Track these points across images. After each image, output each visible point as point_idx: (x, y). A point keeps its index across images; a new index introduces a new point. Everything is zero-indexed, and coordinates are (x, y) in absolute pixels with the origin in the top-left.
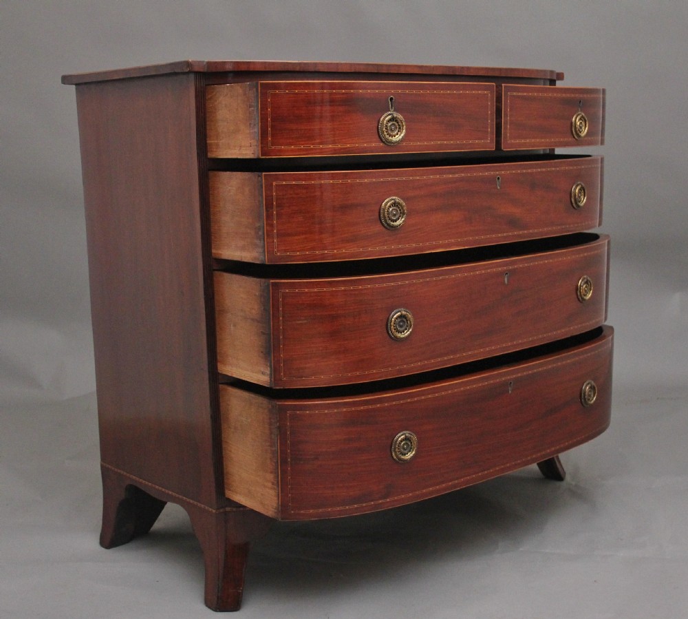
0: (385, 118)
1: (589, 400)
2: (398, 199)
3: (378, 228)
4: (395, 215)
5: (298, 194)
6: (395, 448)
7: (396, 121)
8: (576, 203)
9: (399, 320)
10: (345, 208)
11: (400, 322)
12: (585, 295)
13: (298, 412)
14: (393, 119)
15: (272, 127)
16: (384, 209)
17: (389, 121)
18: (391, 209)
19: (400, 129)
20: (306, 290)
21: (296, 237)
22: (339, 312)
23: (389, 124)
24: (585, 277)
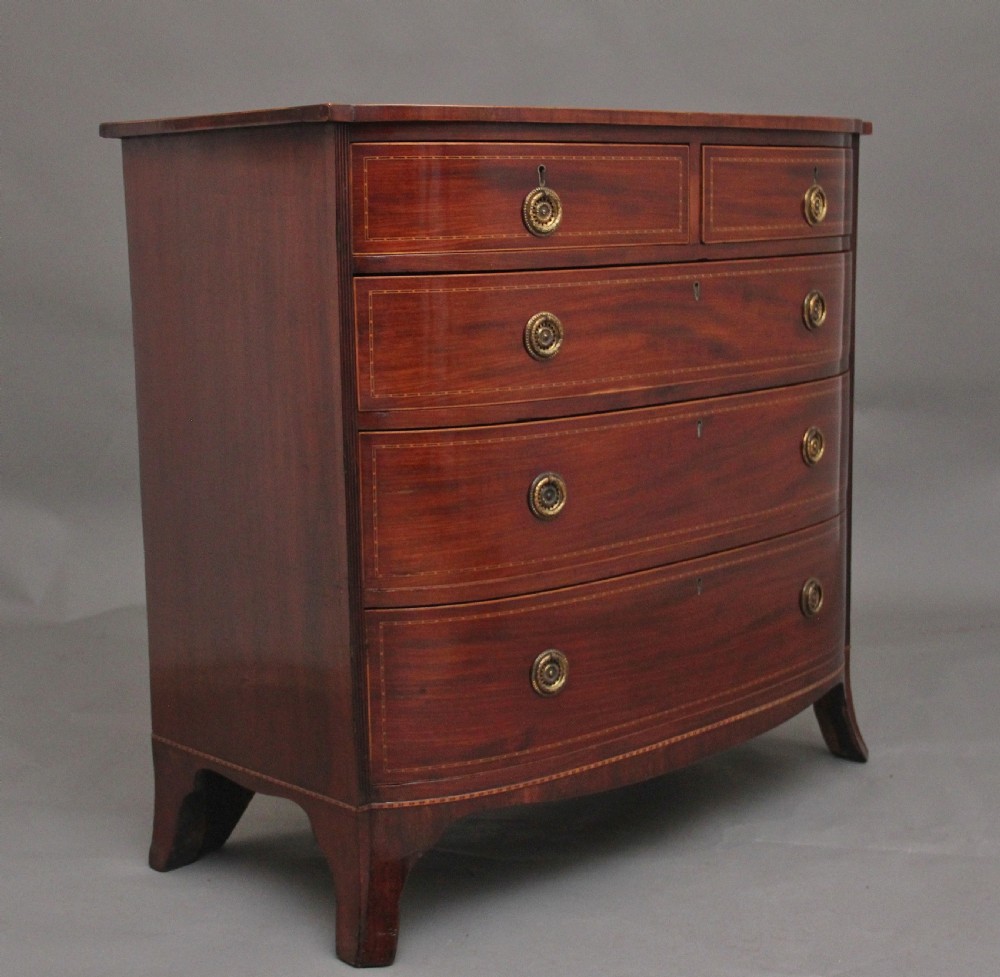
0: (533, 197)
1: (813, 607)
2: (550, 316)
3: (521, 358)
4: (546, 339)
5: (405, 308)
6: (536, 675)
7: (549, 201)
8: (811, 321)
9: (546, 489)
10: (472, 329)
11: (547, 492)
12: (814, 456)
13: (396, 623)
14: (544, 198)
15: (371, 210)
16: (530, 331)
17: (538, 201)
18: (540, 330)
19: (554, 213)
20: (412, 446)
21: (403, 372)
22: (460, 477)
23: (538, 207)
24: (813, 428)
